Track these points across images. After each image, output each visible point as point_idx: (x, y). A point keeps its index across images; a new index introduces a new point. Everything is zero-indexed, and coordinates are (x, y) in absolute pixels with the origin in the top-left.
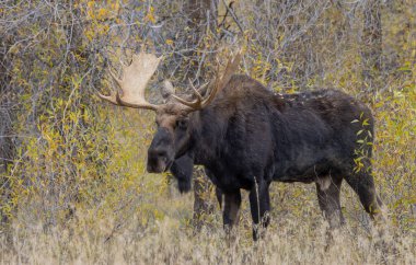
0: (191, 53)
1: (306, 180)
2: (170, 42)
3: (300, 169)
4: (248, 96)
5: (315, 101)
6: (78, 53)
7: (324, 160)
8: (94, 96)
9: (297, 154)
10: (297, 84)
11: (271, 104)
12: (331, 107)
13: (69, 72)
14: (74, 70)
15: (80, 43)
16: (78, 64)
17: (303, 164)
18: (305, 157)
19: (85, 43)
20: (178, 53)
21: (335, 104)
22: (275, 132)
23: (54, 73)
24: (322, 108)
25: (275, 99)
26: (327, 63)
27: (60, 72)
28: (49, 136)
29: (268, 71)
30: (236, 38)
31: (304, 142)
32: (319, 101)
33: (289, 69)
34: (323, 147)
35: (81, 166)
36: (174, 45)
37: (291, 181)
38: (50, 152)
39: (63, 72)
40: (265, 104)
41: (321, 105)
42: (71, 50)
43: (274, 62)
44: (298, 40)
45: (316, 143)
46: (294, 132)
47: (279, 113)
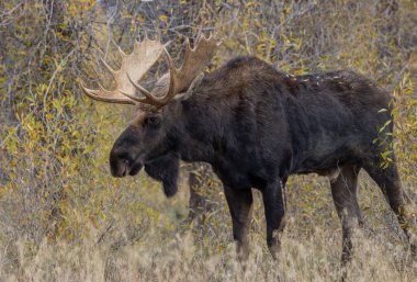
0: (186, 30)
1: (322, 172)
2: (163, 18)
3: (318, 159)
4: (257, 81)
5: (332, 82)
6: (60, 30)
7: (344, 149)
8: (78, 80)
9: (315, 143)
10: (306, 63)
11: (284, 87)
12: (350, 88)
13: (49, 52)
14: (55, 50)
15: (61, 20)
16: (60, 43)
17: (321, 154)
18: (324, 146)
19: (67, 20)
20: (173, 29)
21: (353, 86)
22: (290, 120)
23: (33, 53)
24: (339, 89)
25: (288, 81)
26: (340, 39)
27: (38, 53)
28: (29, 125)
29: (273, 49)
30: (236, 12)
31: (322, 128)
32: (336, 81)
33: (297, 47)
34: (343, 134)
35: (66, 160)
36: (169, 20)
37: (306, 173)
38: (31, 144)
39: (42, 53)
40: (277, 88)
41: (337, 86)
42: (52, 27)
43: (279, 39)
44: (306, 13)
45: (335, 128)
46: (310, 117)
47: (293, 97)
